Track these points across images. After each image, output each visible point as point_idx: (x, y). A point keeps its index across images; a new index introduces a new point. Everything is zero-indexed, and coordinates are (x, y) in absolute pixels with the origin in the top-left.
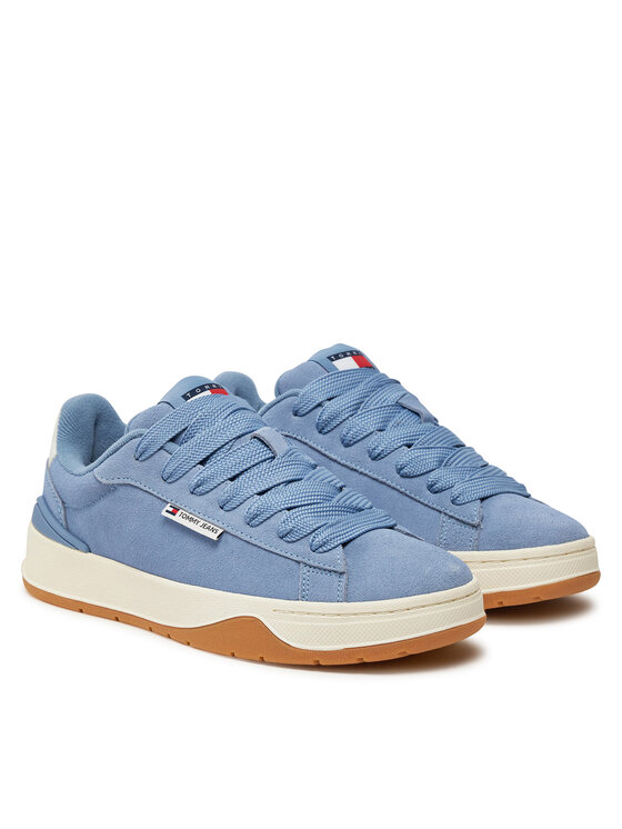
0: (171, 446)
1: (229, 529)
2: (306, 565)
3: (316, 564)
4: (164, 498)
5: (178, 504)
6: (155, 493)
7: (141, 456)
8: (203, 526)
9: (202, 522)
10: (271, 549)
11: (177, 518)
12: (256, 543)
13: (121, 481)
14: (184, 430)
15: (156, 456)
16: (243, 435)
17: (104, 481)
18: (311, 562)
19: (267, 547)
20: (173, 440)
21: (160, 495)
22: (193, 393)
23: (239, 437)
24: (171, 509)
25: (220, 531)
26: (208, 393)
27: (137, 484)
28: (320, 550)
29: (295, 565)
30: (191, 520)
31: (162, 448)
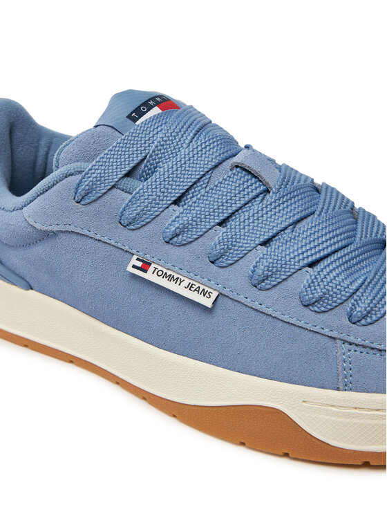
0: (129, 182)
1: (226, 292)
2: (344, 342)
3: (359, 341)
4: (126, 248)
5: (148, 258)
6: (112, 242)
7: (83, 197)
8: (190, 287)
9: (187, 282)
10: (292, 321)
11: (149, 276)
12: (270, 311)
13: (62, 228)
14: (142, 161)
15: (107, 197)
16: (220, 163)
17: (38, 226)
18: (351, 339)
19: (286, 318)
20: (128, 174)
21: (119, 245)
22: (138, 113)
23: (216, 166)
24: (139, 264)
25: (215, 294)
26: (156, 111)
27: (85, 232)
28: (363, 322)
29: (330, 343)
30: (171, 278)
31: (113, 187)
